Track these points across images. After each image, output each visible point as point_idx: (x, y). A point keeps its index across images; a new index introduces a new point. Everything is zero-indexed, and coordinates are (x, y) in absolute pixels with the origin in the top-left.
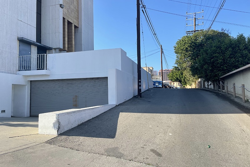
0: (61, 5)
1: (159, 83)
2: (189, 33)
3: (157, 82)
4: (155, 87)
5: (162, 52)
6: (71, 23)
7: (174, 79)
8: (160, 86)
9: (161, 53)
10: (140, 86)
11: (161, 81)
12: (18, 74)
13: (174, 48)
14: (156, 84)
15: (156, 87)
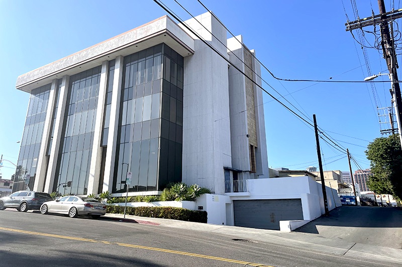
0: (247, 136)
1: (351, 198)
2: (384, 132)
3: (348, 197)
4: (346, 205)
5: (350, 158)
6: (253, 146)
7: (379, 190)
8: (352, 203)
9: (348, 160)
10: (327, 205)
11: (354, 197)
12: (226, 195)
13: (365, 153)
14: (347, 201)
15: (348, 205)
